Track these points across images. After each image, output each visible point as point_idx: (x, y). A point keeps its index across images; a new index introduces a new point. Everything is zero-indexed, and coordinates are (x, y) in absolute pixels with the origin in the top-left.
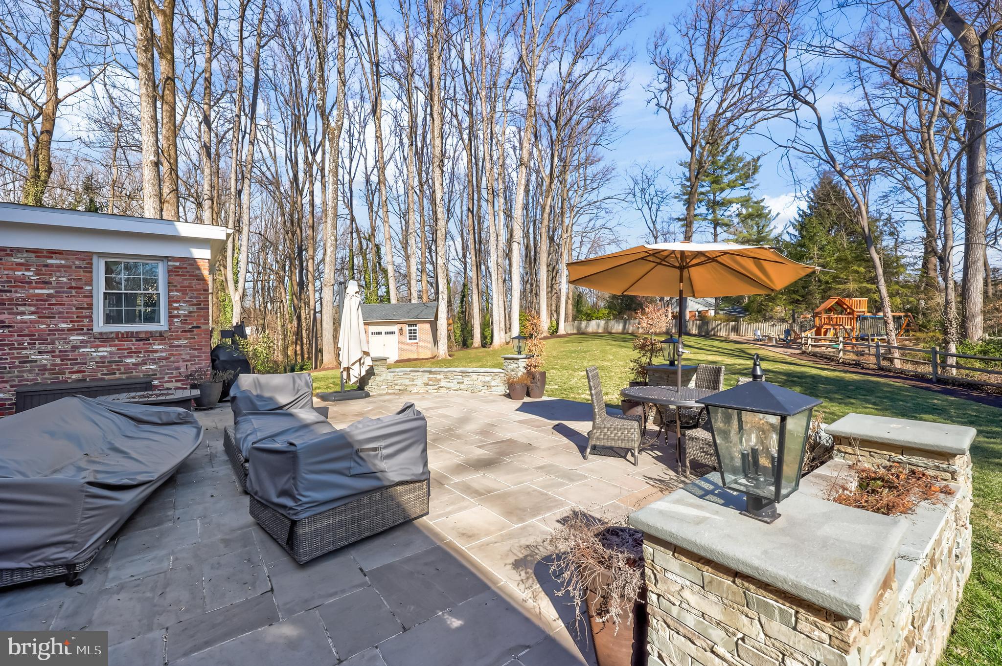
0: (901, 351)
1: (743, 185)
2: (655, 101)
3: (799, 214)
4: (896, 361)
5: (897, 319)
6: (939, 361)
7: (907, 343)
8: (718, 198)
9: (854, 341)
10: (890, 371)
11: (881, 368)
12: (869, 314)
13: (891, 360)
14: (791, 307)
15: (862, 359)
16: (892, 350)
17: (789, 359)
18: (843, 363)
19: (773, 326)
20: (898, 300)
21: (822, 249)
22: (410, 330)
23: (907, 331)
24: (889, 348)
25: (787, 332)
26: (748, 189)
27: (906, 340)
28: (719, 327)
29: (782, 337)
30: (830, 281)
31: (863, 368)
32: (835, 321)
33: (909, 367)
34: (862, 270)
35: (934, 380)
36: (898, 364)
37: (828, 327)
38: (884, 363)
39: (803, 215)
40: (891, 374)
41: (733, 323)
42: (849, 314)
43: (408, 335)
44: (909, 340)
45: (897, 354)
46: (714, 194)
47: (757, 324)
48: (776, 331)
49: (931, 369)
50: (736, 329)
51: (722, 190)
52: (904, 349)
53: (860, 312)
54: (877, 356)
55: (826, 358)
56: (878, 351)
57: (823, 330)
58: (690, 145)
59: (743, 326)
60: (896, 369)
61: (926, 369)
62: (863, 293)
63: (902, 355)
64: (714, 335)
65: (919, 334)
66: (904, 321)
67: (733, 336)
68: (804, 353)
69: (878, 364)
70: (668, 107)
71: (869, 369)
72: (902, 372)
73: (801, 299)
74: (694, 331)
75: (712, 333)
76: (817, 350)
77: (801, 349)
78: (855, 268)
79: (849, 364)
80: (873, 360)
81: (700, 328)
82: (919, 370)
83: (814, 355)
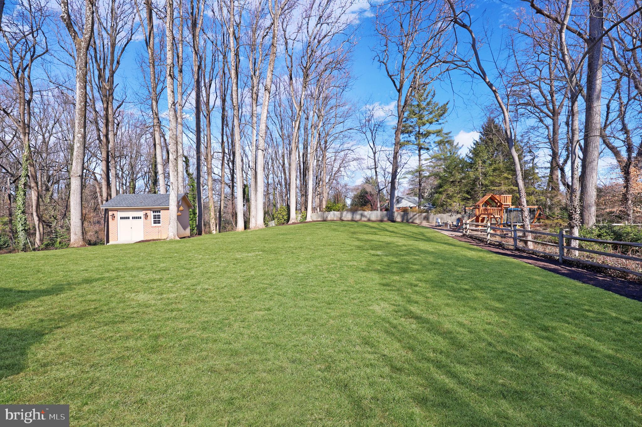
0: (534, 235)
1: (437, 121)
2: (377, 59)
3: (474, 144)
4: (529, 243)
5: (531, 211)
6: (565, 244)
7: (538, 228)
8: (421, 131)
9: (502, 227)
10: (524, 251)
11: (517, 249)
12: (513, 207)
13: (526, 242)
14: (463, 203)
15: (504, 241)
16: (527, 233)
17: (451, 241)
18: (490, 244)
19: (450, 216)
20: (533, 198)
21: (484, 162)
22: (154, 216)
23: (539, 219)
24: (525, 231)
25: (459, 220)
26: (440, 124)
27: (538, 226)
28: (415, 217)
29: (455, 223)
30: (489, 184)
31: (504, 248)
32: (489, 211)
33: (540, 248)
34: (510, 177)
35: (560, 261)
36: (531, 246)
37: (484, 216)
38: (520, 245)
39: (476, 144)
40: (525, 254)
41: (424, 214)
42: (499, 206)
43: (153, 220)
44: (540, 226)
45: (530, 237)
46: (419, 127)
47: (440, 215)
48: (451, 219)
49: (557, 250)
50: (427, 218)
51: (424, 124)
52: (536, 233)
53: (506, 205)
54: (515, 239)
55: (479, 240)
56: (515, 234)
57: (480, 219)
58: (398, 88)
59: (432, 216)
60: (529, 250)
61: (554, 251)
62: (509, 192)
63: (535, 238)
64: (412, 222)
65: (547, 222)
66: (537, 213)
67: (425, 223)
68: (464, 235)
69: (515, 245)
70: (385, 61)
71: (508, 250)
72: (534, 253)
73: (469, 197)
74: (399, 219)
75: (410, 221)
76: (475, 233)
77: (462, 232)
78: (506, 175)
79: (494, 245)
80: (511, 242)
81: (403, 217)
82: (547, 251)
83: (471, 237)
